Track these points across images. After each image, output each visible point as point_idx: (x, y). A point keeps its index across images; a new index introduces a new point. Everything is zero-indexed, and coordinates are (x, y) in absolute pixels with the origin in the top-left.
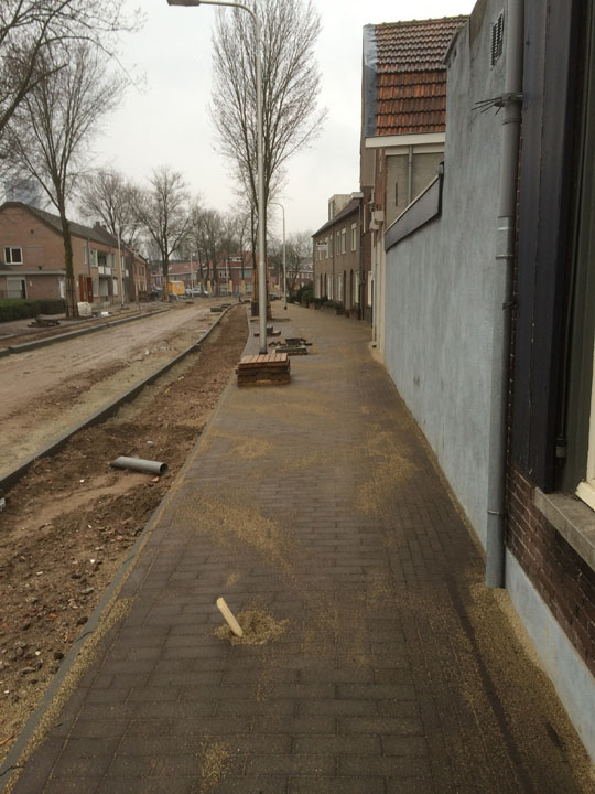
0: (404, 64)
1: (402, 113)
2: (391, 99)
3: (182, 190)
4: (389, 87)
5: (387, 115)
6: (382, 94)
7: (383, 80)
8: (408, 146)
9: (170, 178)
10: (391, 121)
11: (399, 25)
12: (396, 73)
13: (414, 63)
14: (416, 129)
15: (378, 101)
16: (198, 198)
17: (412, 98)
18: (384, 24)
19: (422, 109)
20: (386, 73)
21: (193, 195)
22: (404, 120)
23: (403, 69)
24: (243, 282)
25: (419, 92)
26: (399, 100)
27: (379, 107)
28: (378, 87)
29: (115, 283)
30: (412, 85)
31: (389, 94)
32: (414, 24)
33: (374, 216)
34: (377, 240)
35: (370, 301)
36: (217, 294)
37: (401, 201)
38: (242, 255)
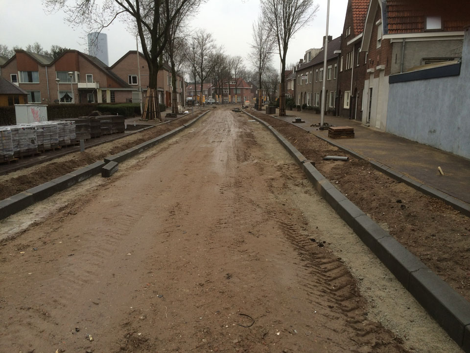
0: (399, 1)
1: (400, 24)
2: (394, 17)
3: (212, 43)
4: (393, 12)
5: (393, 24)
6: (390, 15)
7: (390, 9)
8: (403, 38)
9: (205, 36)
10: (394, 27)
12: (396, 5)
14: (406, 31)
15: (388, 18)
16: (221, 48)
17: (404, 17)
19: (408, 22)
20: (391, 5)
21: (218, 46)
22: (400, 27)
23: (399, 4)
24: (236, 96)
26: (398, 18)
27: (389, 21)
28: (388, 12)
31: (394, 15)
33: (378, 68)
34: (372, 77)
35: (346, 106)
36: (223, 103)
37: (398, 61)
38: (236, 80)
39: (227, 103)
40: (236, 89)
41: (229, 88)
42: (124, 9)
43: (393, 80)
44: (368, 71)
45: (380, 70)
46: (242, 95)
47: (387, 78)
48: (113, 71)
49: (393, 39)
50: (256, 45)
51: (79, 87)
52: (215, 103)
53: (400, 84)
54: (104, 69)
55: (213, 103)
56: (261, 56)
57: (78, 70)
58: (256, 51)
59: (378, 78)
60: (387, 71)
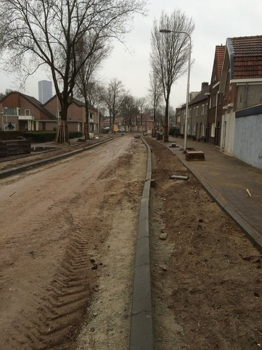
0: (244, 53)
1: (244, 71)
2: (240, 66)
3: (122, 88)
4: (239, 61)
5: (238, 71)
6: (237, 64)
7: (237, 59)
9: (117, 83)
10: (240, 73)
11: (240, 38)
12: (241, 57)
13: (248, 53)
14: (249, 76)
15: (235, 66)
16: (128, 91)
17: (247, 66)
18: (235, 38)
19: (251, 69)
20: (238, 57)
21: (126, 90)
22: (244, 73)
23: (244, 55)
24: (141, 126)
25: (250, 63)
26: (243, 66)
27: (235, 69)
28: (235, 62)
29: (95, 126)
30: (247, 61)
31: (239, 64)
32: (246, 38)
33: (229, 105)
34: (226, 113)
35: (213, 135)
36: (131, 131)
37: (242, 100)
38: (142, 115)
39: (134, 131)
40: (141, 121)
41: (136, 121)
42: (44, 62)
43: (238, 115)
44: (224, 108)
45: (230, 108)
46: (146, 126)
47: (234, 114)
48: (46, 107)
49: (238, 83)
50: (152, 89)
51: (19, 119)
52: (125, 131)
53: (242, 118)
54: (38, 106)
55: (123, 132)
56: (155, 97)
57: (19, 107)
58: (152, 93)
59: (229, 114)
60: (235, 108)
